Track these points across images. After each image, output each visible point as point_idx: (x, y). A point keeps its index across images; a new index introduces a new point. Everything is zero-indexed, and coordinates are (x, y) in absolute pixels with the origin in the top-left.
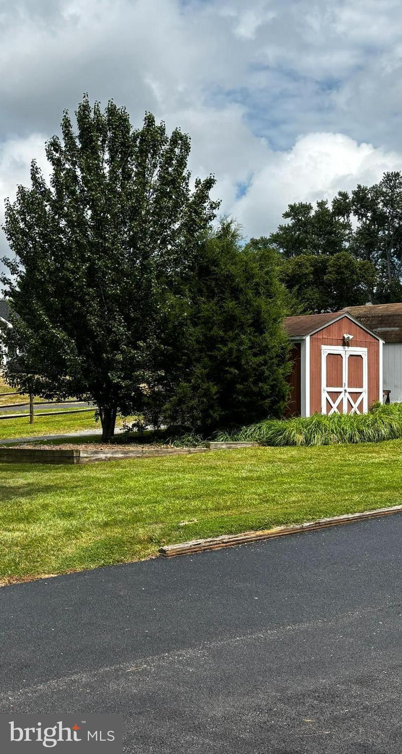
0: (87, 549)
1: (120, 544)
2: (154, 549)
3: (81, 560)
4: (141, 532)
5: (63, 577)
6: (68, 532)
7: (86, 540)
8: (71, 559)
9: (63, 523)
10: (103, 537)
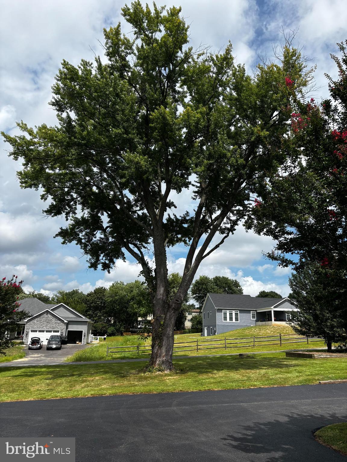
0: (300, 381)
1: (309, 380)
2: (318, 382)
3: (298, 383)
4: (317, 378)
5: (291, 386)
6: (297, 376)
7: (301, 379)
8: (295, 383)
9: (297, 374)
10: (306, 378)
